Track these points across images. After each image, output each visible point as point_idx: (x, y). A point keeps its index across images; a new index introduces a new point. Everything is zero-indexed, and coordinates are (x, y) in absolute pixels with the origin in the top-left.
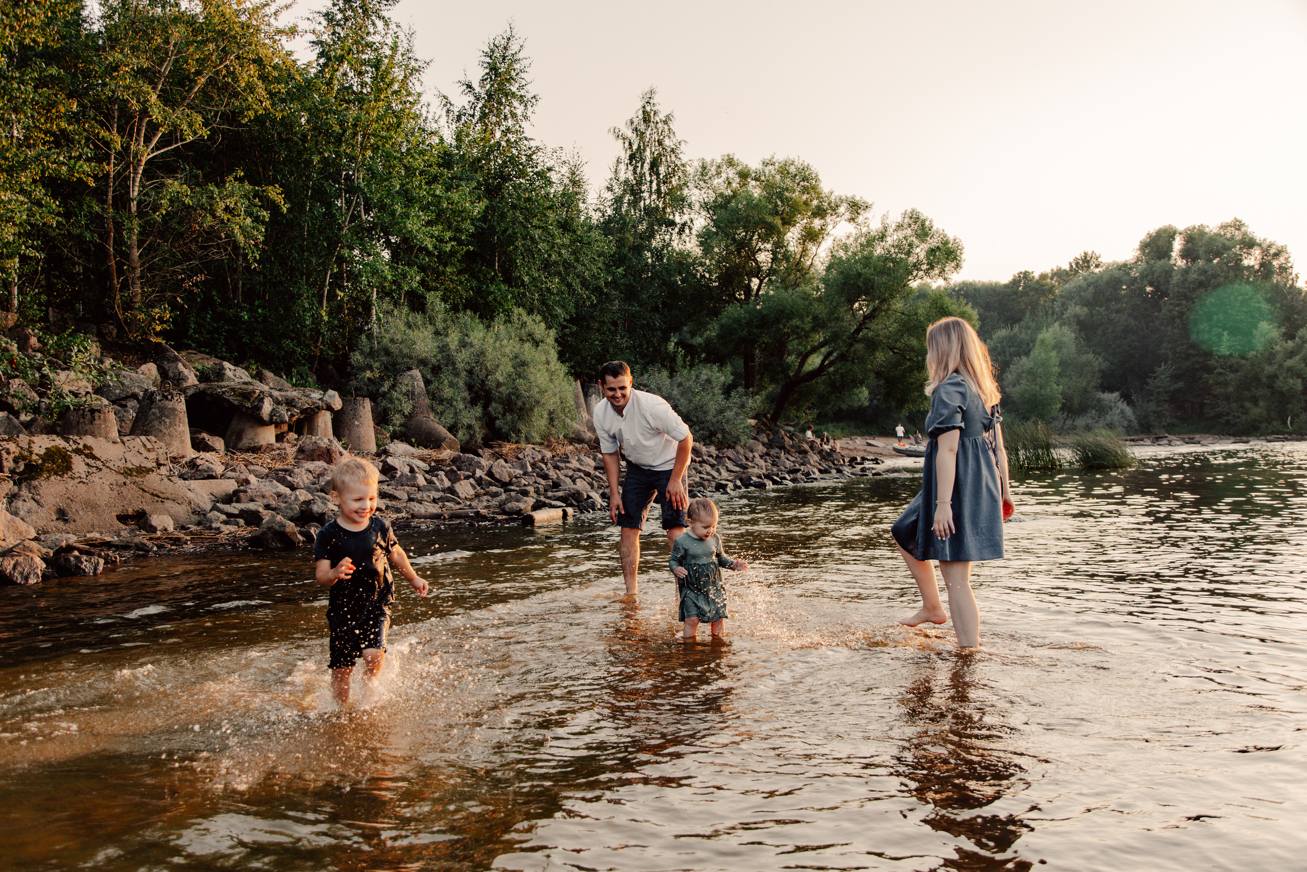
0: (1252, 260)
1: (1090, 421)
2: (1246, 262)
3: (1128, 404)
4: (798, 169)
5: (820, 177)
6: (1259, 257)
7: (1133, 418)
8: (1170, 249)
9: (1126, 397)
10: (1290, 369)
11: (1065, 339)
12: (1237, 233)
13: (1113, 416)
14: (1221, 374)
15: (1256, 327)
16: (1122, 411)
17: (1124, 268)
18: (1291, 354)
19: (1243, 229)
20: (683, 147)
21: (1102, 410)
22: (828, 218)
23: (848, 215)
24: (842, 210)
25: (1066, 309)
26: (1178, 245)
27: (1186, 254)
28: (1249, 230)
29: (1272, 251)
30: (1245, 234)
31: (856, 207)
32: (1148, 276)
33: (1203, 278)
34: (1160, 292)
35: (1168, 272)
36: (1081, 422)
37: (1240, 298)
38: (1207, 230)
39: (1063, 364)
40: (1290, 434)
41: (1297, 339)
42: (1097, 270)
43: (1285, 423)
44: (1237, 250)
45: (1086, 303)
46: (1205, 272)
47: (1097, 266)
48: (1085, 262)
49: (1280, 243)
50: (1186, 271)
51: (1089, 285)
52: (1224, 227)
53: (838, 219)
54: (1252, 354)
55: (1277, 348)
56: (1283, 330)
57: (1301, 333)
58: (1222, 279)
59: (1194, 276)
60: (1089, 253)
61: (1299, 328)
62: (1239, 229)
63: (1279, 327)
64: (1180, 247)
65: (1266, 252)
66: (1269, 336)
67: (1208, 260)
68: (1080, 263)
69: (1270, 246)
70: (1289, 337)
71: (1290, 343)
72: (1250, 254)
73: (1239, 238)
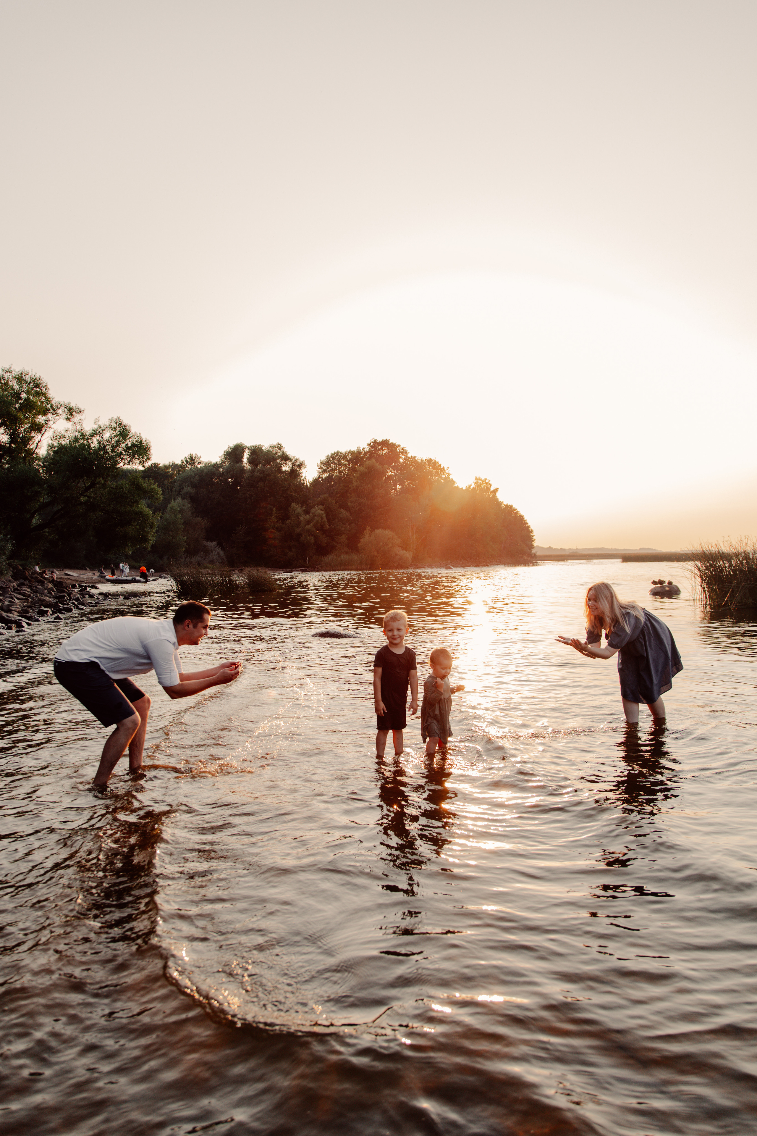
0: (286, 468)
1: (200, 559)
2: (284, 469)
3: (222, 549)
4: (31, 378)
5: (49, 386)
6: (291, 466)
7: (224, 557)
8: (242, 457)
9: (220, 544)
10: (308, 531)
11: (185, 508)
12: (279, 451)
13: (214, 556)
14: (272, 532)
15: (290, 506)
16: (218, 553)
17: (216, 466)
18: (308, 522)
19: (282, 449)
21: (207, 552)
22: (50, 416)
23: (64, 416)
24: (60, 411)
25: (183, 488)
26: (246, 455)
27: (250, 461)
28: (285, 450)
29: (298, 463)
30: (283, 453)
31: (71, 411)
32: (229, 472)
33: (262, 475)
34: (236, 483)
35: (242, 470)
36: (195, 559)
37: (282, 489)
38: (263, 448)
39: (185, 523)
40: (308, 567)
41: (311, 514)
42: (199, 466)
43: (305, 562)
44: (278, 461)
45: (194, 486)
46: (263, 472)
47: (199, 463)
48: (192, 460)
49: (301, 459)
50: (252, 471)
51: (196, 475)
52: (271, 447)
53: (58, 417)
54: (288, 521)
55: (302, 518)
56: (304, 508)
57: (313, 510)
58: (272, 477)
59: (257, 474)
60: (194, 456)
61: (311, 508)
62: (280, 449)
63: (302, 507)
64: (248, 456)
65: (294, 464)
66: (297, 511)
67: (264, 465)
68: (189, 460)
69: (296, 460)
70: (307, 512)
71: (308, 516)
72: (286, 464)
73: (280, 454)
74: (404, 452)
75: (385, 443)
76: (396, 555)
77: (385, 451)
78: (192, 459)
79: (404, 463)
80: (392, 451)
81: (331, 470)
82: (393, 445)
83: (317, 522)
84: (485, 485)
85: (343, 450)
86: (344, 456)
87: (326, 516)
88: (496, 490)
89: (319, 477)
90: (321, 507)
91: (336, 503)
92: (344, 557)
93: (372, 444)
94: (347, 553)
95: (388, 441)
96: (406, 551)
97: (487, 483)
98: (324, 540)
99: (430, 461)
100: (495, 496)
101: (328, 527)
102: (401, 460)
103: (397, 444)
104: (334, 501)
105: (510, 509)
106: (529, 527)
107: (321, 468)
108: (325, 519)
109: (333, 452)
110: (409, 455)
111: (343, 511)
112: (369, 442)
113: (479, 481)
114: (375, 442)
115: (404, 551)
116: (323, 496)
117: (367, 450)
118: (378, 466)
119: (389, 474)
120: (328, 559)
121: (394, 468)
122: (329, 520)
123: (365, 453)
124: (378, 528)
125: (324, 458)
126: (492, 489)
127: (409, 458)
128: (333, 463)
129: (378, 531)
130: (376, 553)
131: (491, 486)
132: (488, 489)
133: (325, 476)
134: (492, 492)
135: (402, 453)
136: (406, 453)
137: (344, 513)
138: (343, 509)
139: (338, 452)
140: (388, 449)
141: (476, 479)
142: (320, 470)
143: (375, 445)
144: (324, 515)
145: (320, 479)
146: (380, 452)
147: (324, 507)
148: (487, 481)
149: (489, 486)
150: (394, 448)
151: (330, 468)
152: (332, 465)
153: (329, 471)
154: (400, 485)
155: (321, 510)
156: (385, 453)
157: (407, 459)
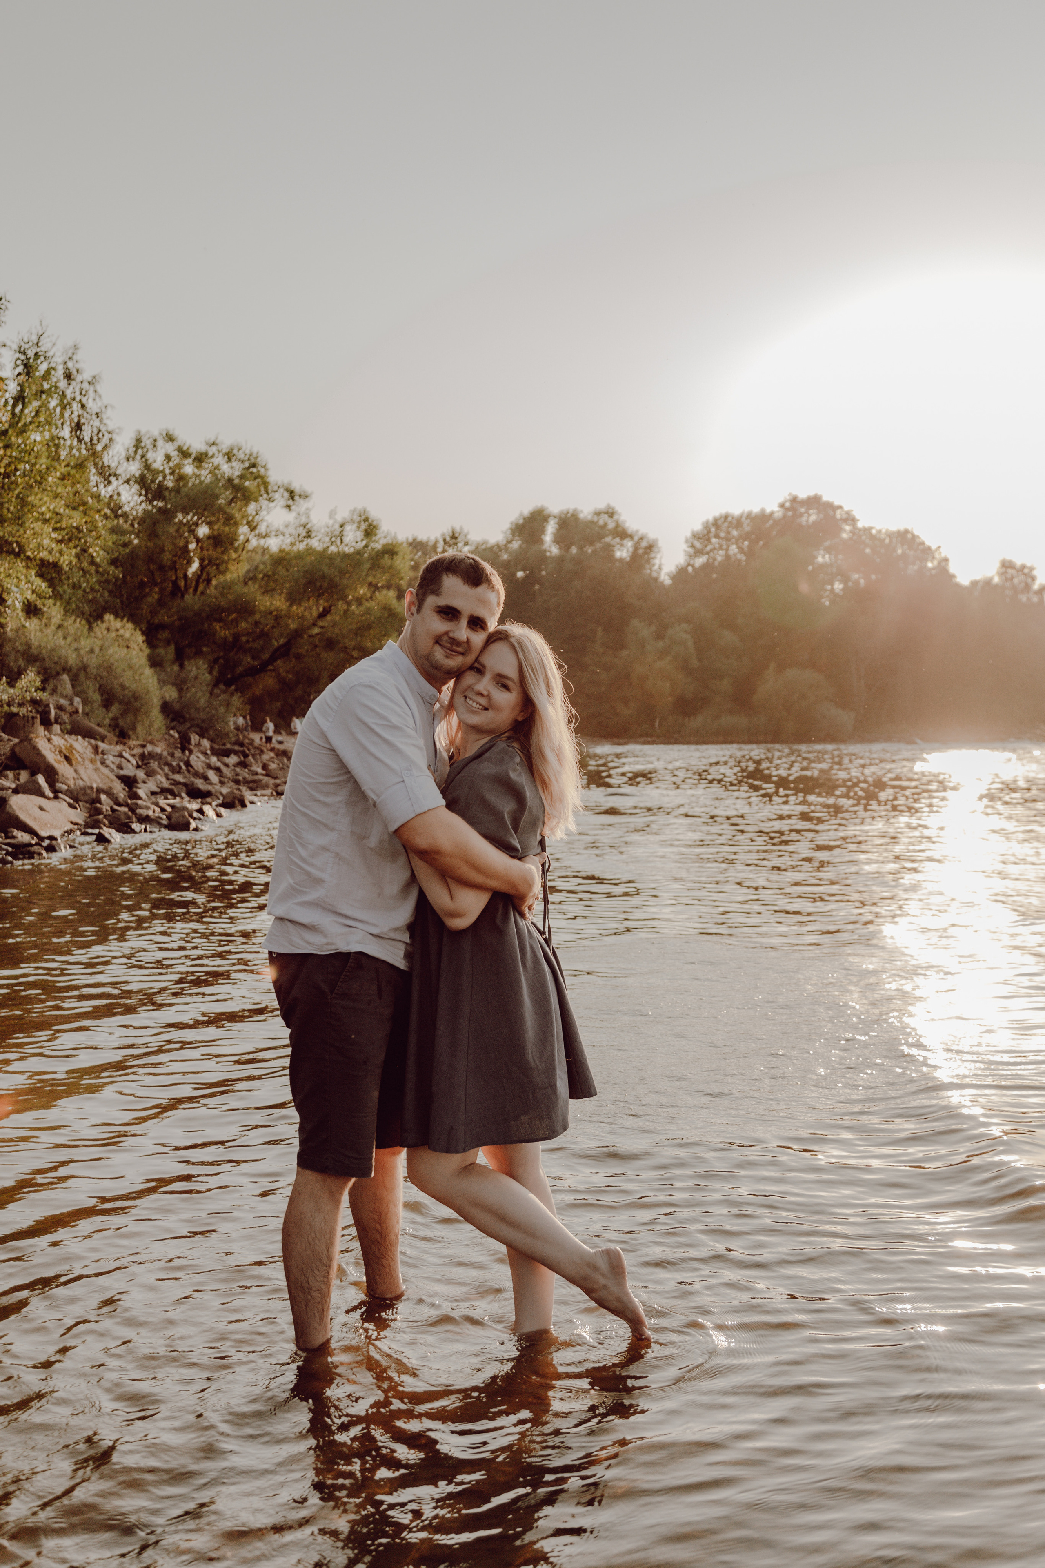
0: (623, 552)
2: (618, 554)
4: (245, 453)
5: (269, 466)
6: (631, 549)
8: (543, 532)
10: (660, 671)
12: (610, 521)
15: (627, 624)
17: (496, 548)
18: (661, 655)
19: (615, 517)
20: (109, 411)
22: (263, 502)
23: (283, 502)
24: (277, 496)
26: (551, 528)
27: (558, 540)
28: (623, 518)
29: (645, 545)
30: (618, 525)
31: (293, 495)
32: (520, 560)
33: (578, 567)
34: (530, 580)
35: (543, 558)
37: (614, 592)
38: (581, 516)
40: (658, 737)
41: (667, 640)
43: (653, 726)
44: (608, 539)
46: (580, 561)
47: (466, 544)
48: (453, 538)
49: (652, 536)
50: (560, 560)
52: (598, 514)
53: (272, 505)
54: (624, 653)
55: (649, 648)
56: (654, 629)
57: (670, 632)
58: (597, 571)
59: (569, 565)
60: (458, 529)
61: (667, 627)
62: (612, 517)
63: (650, 626)
64: (554, 530)
65: (637, 546)
66: (641, 634)
67: (581, 548)
68: (448, 539)
69: (641, 539)
70: (659, 636)
71: (660, 644)
72: (622, 545)
73: (611, 525)
74: (850, 519)
75: (813, 502)
76: (824, 717)
77: (813, 518)
78: (453, 536)
79: (851, 539)
80: (826, 517)
81: (711, 550)
82: (829, 505)
83: (678, 653)
84: (1022, 577)
85: (736, 510)
86: (738, 522)
87: (696, 643)
89: (689, 564)
90: (685, 626)
91: (715, 618)
92: (726, 720)
93: (788, 504)
94: (731, 712)
95: (820, 498)
96: (844, 709)
97: (1025, 574)
98: (689, 687)
99: (903, 534)
101: (697, 663)
102: (844, 536)
103: (836, 503)
104: (711, 615)
107: (693, 546)
108: (692, 649)
109: (717, 514)
110: (860, 525)
111: (726, 633)
112: (782, 500)
113: (1011, 571)
114: (794, 500)
115: (840, 711)
116: (690, 605)
117: (779, 513)
118: (799, 546)
119: (820, 560)
120: (697, 722)
121: (828, 550)
122: (699, 650)
123: (776, 522)
124: (792, 666)
125: (698, 527)
126: (1036, 586)
127: (860, 530)
128: (717, 536)
129: (792, 673)
130: (785, 714)
131: (1034, 579)
132: (1027, 587)
133: (699, 561)
134: (1036, 593)
135: (846, 521)
136: (854, 520)
137: (729, 637)
138: (728, 629)
139: (726, 515)
140: (819, 512)
141: (1003, 564)
142: (692, 551)
143: (794, 505)
144: (690, 643)
145: (690, 569)
146: (803, 520)
147: (691, 626)
148: (1026, 571)
149: (1029, 580)
150: (831, 513)
151: (709, 548)
152: (714, 540)
153: (708, 553)
154: (841, 582)
155: (686, 632)
156: (814, 522)
157: (855, 531)
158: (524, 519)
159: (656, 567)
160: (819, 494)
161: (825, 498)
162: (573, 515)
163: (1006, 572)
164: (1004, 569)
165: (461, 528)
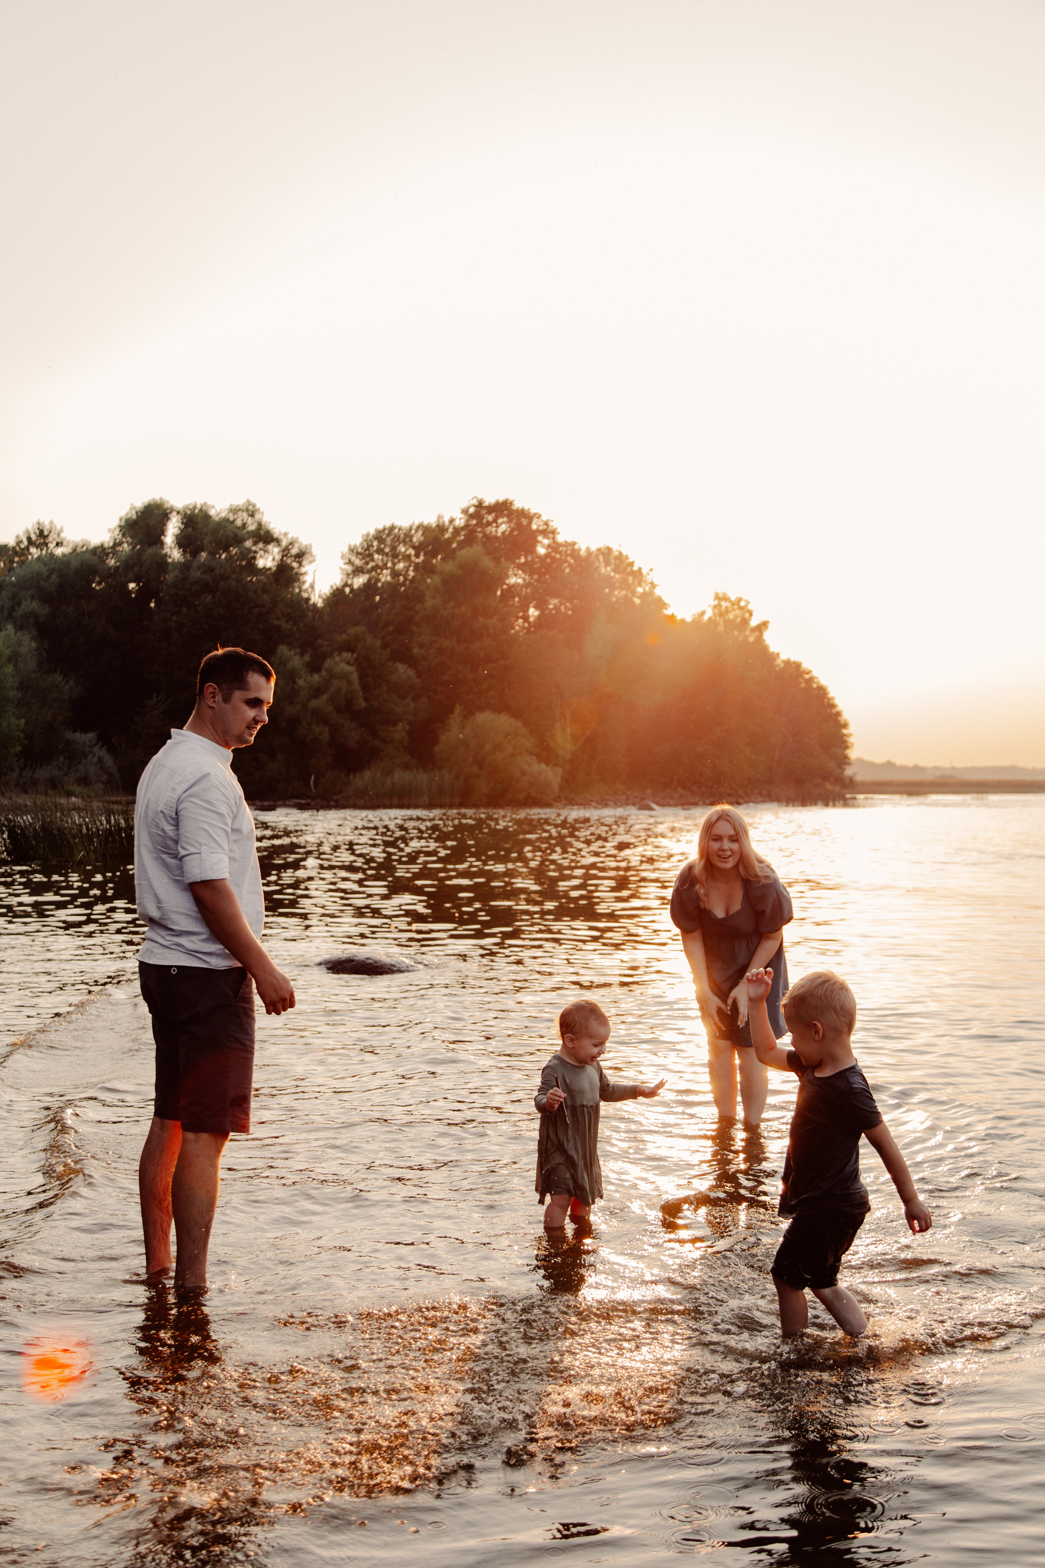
0: (267, 560)
1: (56, 772)
2: (261, 563)
3: (108, 750)
6: (278, 557)
8: (163, 532)
9: (104, 739)
10: (315, 712)
11: (23, 650)
12: (250, 521)
13: (89, 766)
16: (100, 761)
17: (100, 552)
18: (317, 692)
19: (257, 516)
21: (75, 756)
25: (19, 604)
26: (173, 528)
27: (182, 541)
28: (265, 519)
29: (294, 551)
30: (260, 525)
32: (130, 566)
33: (208, 577)
34: (145, 593)
35: (162, 563)
36: (43, 773)
37: (256, 611)
38: (212, 512)
39: (22, 687)
40: (313, 798)
41: (324, 673)
42: (59, 551)
43: (307, 783)
44: (248, 544)
45: (45, 598)
46: (211, 570)
47: (58, 545)
48: (41, 537)
49: (304, 541)
50: (185, 567)
51: (51, 572)
52: (235, 510)
55: (301, 682)
56: (307, 658)
57: (328, 663)
58: (234, 583)
59: (195, 574)
60: (46, 526)
61: (324, 657)
62: (252, 516)
63: (302, 654)
64: (176, 531)
65: (286, 551)
66: (290, 665)
67: (212, 554)
68: (34, 537)
69: (292, 544)
70: (314, 667)
71: (316, 677)
72: (266, 551)
73: (252, 527)
74: (548, 531)
75: (502, 508)
76: (524, 773)
77: (503, 527)
78: (41, 534)
79: (548, 555)
80: (519, 526)
81: (374, 569)
82: (523, 514)
83: (339, 690)
84: (737, 612)
86: (405, 537)
87: (361, 677)
88: (764, 625)
89: (346, 585)
90: (347, 655)
91: (384, 647)
92: (400, 777)
93: (472, 510)
94: (406, 767)
95: (511, 503)
96: (547, 764)
97: (741, 608)
98: (353, 735)
99: (606, 553)
100: (760, 640)
101: (363, 704)
102: (541, 551)
103: (533, 511)
104: (378, 643)
105: (794, 670)
106: (839, 714)
107: (350, 562)
108: (356, 686)
109: (381, 527)
110: (560, 539)
111: (401, 668)
112: (465, 505)
113: (724, 604)
114: (480, 505)
115: (543, 766)
116: (352, 631)
117: (460, 521)
118: (487, 563)
119: (512, 580)
120: (364, 779)
121: (522, 567)
122: (365, 687)
123: (457, 531)
124: (481, 709)
125: (357, 541)
126: (754, 622)
127: (560, 545)
128: (380, 551)
129: (483, 718)
130: (475, 769)
131: (751, 615)
132: (745, 622)
133: (359, 581)
134: (753, 630)
135: (543, 533)
136: (554, 532)
137: (403, 671)
138: (402, 661)
139: (392, 528)
140: (510, 521)
141: (717, 597)
142: (349, 568)
143: (481, 512)
144: (355, 677)
145: (347, 590)
146: (491, 530)
147: (355, 655)
148: (742, 604)
149: (747, 615)
150: (525, 522)
151: (371, 564)
152: (376, 556)
153: (369, 572)
154: (536, 607)
155: (348, 663)
156: (503, 533)
157: (555, 547)
158: (137, 513)
159: (306, 586)
160: (511, 498)
161: (518, 505)
162: (201, 510)
163: (719, 605)
164: (716, 602)
165: (51, 523)
